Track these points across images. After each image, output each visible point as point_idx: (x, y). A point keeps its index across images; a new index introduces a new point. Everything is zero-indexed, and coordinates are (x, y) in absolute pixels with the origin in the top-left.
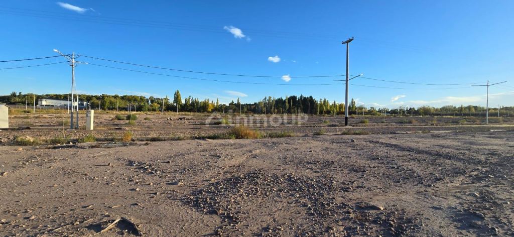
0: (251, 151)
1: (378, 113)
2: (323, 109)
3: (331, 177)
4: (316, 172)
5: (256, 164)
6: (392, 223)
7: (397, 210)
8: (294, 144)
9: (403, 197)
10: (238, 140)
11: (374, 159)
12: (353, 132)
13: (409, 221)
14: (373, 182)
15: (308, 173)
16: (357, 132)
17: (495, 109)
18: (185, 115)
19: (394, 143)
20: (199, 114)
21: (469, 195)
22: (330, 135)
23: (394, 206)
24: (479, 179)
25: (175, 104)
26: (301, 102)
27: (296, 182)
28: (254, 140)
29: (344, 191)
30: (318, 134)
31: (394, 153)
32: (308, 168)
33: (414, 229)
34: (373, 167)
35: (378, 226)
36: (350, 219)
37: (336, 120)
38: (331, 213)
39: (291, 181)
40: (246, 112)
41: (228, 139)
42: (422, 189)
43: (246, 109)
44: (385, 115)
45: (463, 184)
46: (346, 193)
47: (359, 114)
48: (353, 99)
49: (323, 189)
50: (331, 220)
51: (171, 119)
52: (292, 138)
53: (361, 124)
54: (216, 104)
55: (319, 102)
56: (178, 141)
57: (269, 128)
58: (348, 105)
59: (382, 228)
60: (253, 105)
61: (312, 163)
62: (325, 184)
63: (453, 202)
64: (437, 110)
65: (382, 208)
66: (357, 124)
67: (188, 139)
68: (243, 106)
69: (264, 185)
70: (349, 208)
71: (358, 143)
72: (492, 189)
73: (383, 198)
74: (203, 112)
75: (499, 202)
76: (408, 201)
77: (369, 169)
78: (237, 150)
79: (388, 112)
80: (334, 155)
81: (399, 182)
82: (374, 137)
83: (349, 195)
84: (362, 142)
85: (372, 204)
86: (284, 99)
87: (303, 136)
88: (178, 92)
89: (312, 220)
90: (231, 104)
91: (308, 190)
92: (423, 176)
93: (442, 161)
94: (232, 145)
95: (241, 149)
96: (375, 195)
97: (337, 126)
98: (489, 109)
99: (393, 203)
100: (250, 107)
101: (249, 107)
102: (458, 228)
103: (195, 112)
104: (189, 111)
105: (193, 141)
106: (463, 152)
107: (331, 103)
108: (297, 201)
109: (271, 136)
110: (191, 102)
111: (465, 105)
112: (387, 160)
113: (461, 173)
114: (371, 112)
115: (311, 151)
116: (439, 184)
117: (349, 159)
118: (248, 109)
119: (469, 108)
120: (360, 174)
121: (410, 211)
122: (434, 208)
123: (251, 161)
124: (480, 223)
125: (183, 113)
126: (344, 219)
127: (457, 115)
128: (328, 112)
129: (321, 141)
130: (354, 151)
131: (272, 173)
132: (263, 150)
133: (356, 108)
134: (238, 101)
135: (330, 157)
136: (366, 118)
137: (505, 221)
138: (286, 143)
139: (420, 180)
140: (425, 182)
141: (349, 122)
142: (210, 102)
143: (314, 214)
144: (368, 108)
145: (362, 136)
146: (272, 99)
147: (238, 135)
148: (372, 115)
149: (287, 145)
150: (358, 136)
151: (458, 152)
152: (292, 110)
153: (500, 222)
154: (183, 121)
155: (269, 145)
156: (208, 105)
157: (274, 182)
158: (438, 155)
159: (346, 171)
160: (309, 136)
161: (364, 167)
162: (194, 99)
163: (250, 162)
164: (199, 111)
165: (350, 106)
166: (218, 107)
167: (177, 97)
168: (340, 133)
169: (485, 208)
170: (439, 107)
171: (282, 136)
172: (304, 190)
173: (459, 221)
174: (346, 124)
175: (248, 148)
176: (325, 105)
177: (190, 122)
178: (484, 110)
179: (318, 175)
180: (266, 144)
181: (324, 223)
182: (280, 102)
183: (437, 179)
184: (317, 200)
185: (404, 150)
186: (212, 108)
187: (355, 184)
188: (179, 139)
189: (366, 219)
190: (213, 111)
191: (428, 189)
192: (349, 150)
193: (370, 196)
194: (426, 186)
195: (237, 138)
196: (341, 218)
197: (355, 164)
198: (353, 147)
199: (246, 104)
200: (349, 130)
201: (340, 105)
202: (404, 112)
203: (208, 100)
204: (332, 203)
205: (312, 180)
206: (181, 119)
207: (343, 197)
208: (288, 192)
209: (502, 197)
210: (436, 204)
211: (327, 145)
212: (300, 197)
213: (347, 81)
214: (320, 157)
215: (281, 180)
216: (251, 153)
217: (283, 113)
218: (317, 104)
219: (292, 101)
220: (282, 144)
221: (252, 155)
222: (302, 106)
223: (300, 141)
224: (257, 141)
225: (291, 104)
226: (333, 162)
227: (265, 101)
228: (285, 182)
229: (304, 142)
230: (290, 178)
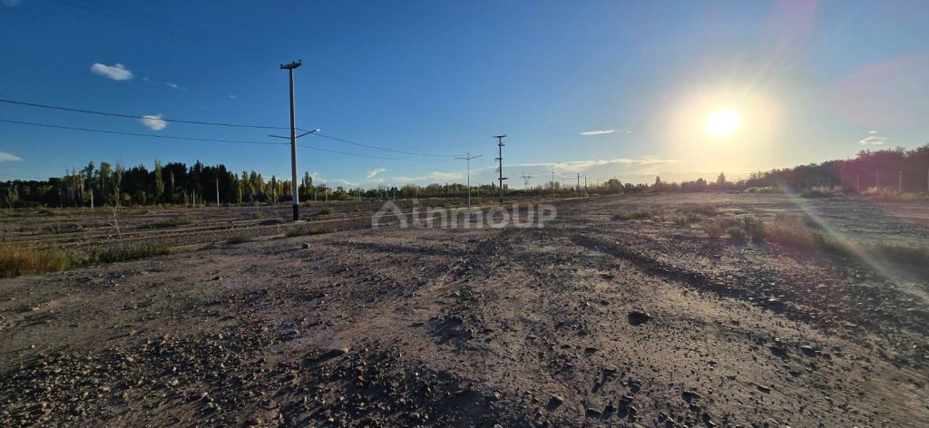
0: (25, 309)
1: (349, 197)
2: (251, 190)
3: (259, 322)
4: (225, 319)
5: (41, 340)
6: (360, 368)
7: (368, 345)
8: (175, 269)
9: (378, 322)
11: (338, 272)
12: (306, 231)
13: (384, 356)
14: (335, 311)
15: (207, 325)
16: (314, 230)
17: (476, 188)
19: (369, 242)
21: (451, 296)
22: (267, 241)
23: (364, 340)
24: (460, 274)
26: (196, 177)
27: (173, 353)
28: (39, 278)
29: (284, 341)
30: (237, 241)
31: (368, 257)
32: (206, 315)
33: (389, 365)
34: (338, 285)
35: (339, 382)
36: (290, 390)
37: (276, 211)
38: (254, 392)
39: (157, 354)
40: (17, 205)
42: (402, 304)
43: (14, 197)
44: (360, 199)
45: (446, 283)
46: (287, 343)
47: (319, 198)
48: (307, 174)
49: (241, 349)
50: (255, 404)
52: (170, 256)
53: (321, 216)
55: (240, 178)
58: (299, 183)
59: (346, 383)
60: (42, 184)
61: (217, 303)
62: (246, 339)
63: (434, 310)
64: (422, 190)
65: (346, 350)
66: (315, 217)
69: (68, 388)
70: (291, 368)
71: (314, 249)
72: (470, 283)
73: (348, 332)
75: (475, 296)
76: (385, 325)
77: (329, 290)
79: (363, 194)
80: (268, 276)
81: (373, 300)
82: (342, 236)
83: (295, 345)
84: (321, 246)
85: (331, 347)
86: (150, 169)
87: (200, 250)
89: (210, 422)
91: (205, 362)
92: (403, 284)
93: (424, 258)
96: (336, 331)
97: (280, 222)
98: (471, 188)
99: (363, 336)
100: (34, 190)
101: (28, 190)
102: (439, 344)
106: (446, 242)
107: (266, 180)
108: (172, 396)
109: (107, 259)
111: (450, 184)
112: (359, 270)
113: (444, 270)
114: (338, 195)
115: (217, 278)
116: (422, 291)
117: (295, 280)
118: (22, 194)
119: (454, 186)
120: (315, 301)
121: (385, 339)
122: (415, 325)
123: (21, 336)
124: (458, 329)
126: (281, 393)
127: (443, 196)
128: (261, 197)
129: (241, 254)
130: (306, 264)
131: (97, 349)
132: (73, 299)
133: (314, 189)
135: (257, 283)
136: (330, 205)
137: (479, 317)
138: (151, 271)
139: (399, 290)
140: (405, 293)
141: (301, 215)
143: (215, 408)
144: (334, 189)
145: (321, 237)
146: (113, 168)
148: (339, 199)
149: (154, 274)
150: (315, 237)
151: (441, 243)
152: (176, 196)
153: (475, 321)
155: (97, 281)
157: (106, 370)
158: (422, 251)
159: (289, 303)
160: (215, 248)
161: (322, 288)
163: (21, 341)
165: (302, 188)
168: (283, 235)
169: (465, 308)
170: (425, 186)
171: (143, 255)
172: (192, 365)
173: (440, 334)
174: (296, 218)
175: (13, 303)
176: (253, 184)
178: (467, 190)
179: (230, 323)
180: (87, 279)
181: (238, 419)
182: (137, 177)
183: (420, 284)
184: (222, 376)
185: (382, 251)
187: (306, 322)
189: (320, 377)
191: (410, 301)
192: (298, 263)
193: (329, 336)
194: (406, 297)
196: (274, 393)
197: (306, 287)
198: (306, 256)
199: (17, 182)
200: (301, 227)
201: (285, 183)
202: (384, 193)
204: (258, 371)
205: (216, 337)
207: (281, 353)
208: (147, 382)
209: (478, 290)
210: (416, 319)
211: (254, 260)
212: (183, 383)
213: (293, 138)
214: (238, 286)
215: (127, 362)
216: (27, 314)
217: (149, 202)
218: (236, 182)
219: (173, 175)
220: (139, 273)
221: (27, 319)
222: (199, 186)
223: (190, 262)
224: (51, 279)
225: (170, 181)
226: (265, 292)
227: (89, 174)
228: (140, 362)
229: (202, 261)
230: (158, 349)
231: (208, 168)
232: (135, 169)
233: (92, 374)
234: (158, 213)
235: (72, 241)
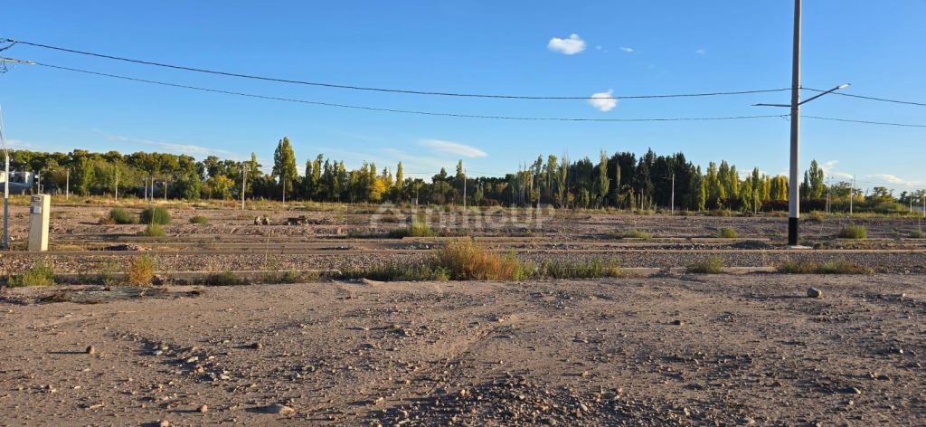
0: (494, 319)
1: (900, 207)
2: (719, 194)
3: (741, 406)
4: (691, 387)
5: (509, 357)
8: (624, 298)
10: (456, 284)
11: (883, 353)
12: (814, 265)
15: (667, 390)
16: (829, 265)
18: (307, 209)
20: (344, 206)
22: (741, 275)
25: (277, 179)
26: (647, 173)
27: (629, 416)
28: (501, 285)
30: (702, 270)
32: (666, 373)
34: (880, 378)
37: (758, 227)
39: (613, 412)
40: (482, 203)
41: (429, 279)
43: (480, 195)
47: (834, 208)
48: (814, 164)
51: (265, 223)
52: (618, 281)
53: (840, 242)
54: (394, 179)
55: (704, 172)
56: (285, 286)
57: (549, 251)
58: (800, 180)
60: (501, 181)
61: (679, 360)
66: (827, 241)
67: (310, 279)
68: (473, 184)
69: (530, 421)
71: (830, 300)
74: (356, 201)
77: (865, 383)
78: (454, 314)
80: (751, 335)
82: (886, 283)
84: (844, 298)
86: (595, 162)
87: (653, 276)
88: (286, 143)
90: (440, 178)
94: (438, 299)
95: (466, 311)
97: (766, 246)
100: (494, 187)
101: (490, 187)
103: (335, 200)
104: (316, 199)
105: (327, 285)
107: (743, 174)
109: (554, 274)
110: (323, 172)
114: (877, 203)
115: (677, 323)
117: (798, 350)
118: (486, 193)
120: (835, 399)
123: (492, 347)
125: (302, 204)
128: (735, 203)
129: (708, 291)
130: (816, 326)
131: (554, 384)
132: (530, 316)
133: (825, 191)
134: (459, 170)
135: (736, 342)
136: (859, 222)
138: (600, 297)
141: (801, 235)
142: (379, 172)
144: (867, 191)
145: (843, 280)
146: (559, 163)
147: (458, 270)
148: (877, 211)
149: (602, 301)
150: (830, 279)
152: (621, 197)
154: (299, 228)
155: (549, 299)
156: (372, 182)
157: (562, 413)
159: (789, 388)
160: (672, 276)
161: (850, 376)
162: (331, 163)
163: (490, 353)
164: (344, 198)
165: (804, 188)
166: (400, 187)
167: (283, 158)
168: (770, 268)
171: (588, 275)
174: (793, 240)
175: (485, 309)
176: (724, 182)
177: (318, 231)
179: (699, 396)
180: (539, 296)
182: (581, 174)
186: (384, 189)
188: (286, 279)
190: (387, 197)
192: (801, 321)
195: (453, 278)
197: (818, 367)
198: (816, 311)
199: (483, 179)
200: (803, 258)
201: (775, 181)
203: (373, 168)
205: (680, 411)
206: (294, 221)
211: (729, 304)
213: (795, 106)
214: (707, 340)
215: (582, 409)
216: (494, 323)
217: (592, 204)
218: (698, 179)
219: (619, 169)
220: (586, 297)
221: (496, 329)
222: (650, 184)
223: (642, 292)
224: (511, 287)
225: (615, 178)
226: (748, 359)
227: (538, 170)
228: (594, 414)
229: (657, 293)
230: (612, 403)
231: (661, 159)
232: (580, 163)
233: (551, 410)
234: (602, 218)
235: (523, 246)
